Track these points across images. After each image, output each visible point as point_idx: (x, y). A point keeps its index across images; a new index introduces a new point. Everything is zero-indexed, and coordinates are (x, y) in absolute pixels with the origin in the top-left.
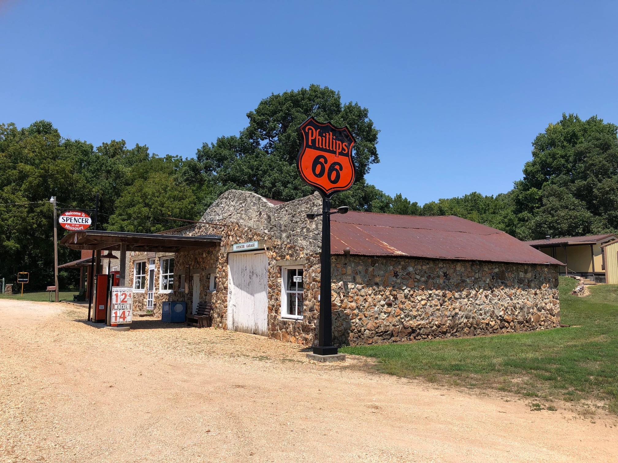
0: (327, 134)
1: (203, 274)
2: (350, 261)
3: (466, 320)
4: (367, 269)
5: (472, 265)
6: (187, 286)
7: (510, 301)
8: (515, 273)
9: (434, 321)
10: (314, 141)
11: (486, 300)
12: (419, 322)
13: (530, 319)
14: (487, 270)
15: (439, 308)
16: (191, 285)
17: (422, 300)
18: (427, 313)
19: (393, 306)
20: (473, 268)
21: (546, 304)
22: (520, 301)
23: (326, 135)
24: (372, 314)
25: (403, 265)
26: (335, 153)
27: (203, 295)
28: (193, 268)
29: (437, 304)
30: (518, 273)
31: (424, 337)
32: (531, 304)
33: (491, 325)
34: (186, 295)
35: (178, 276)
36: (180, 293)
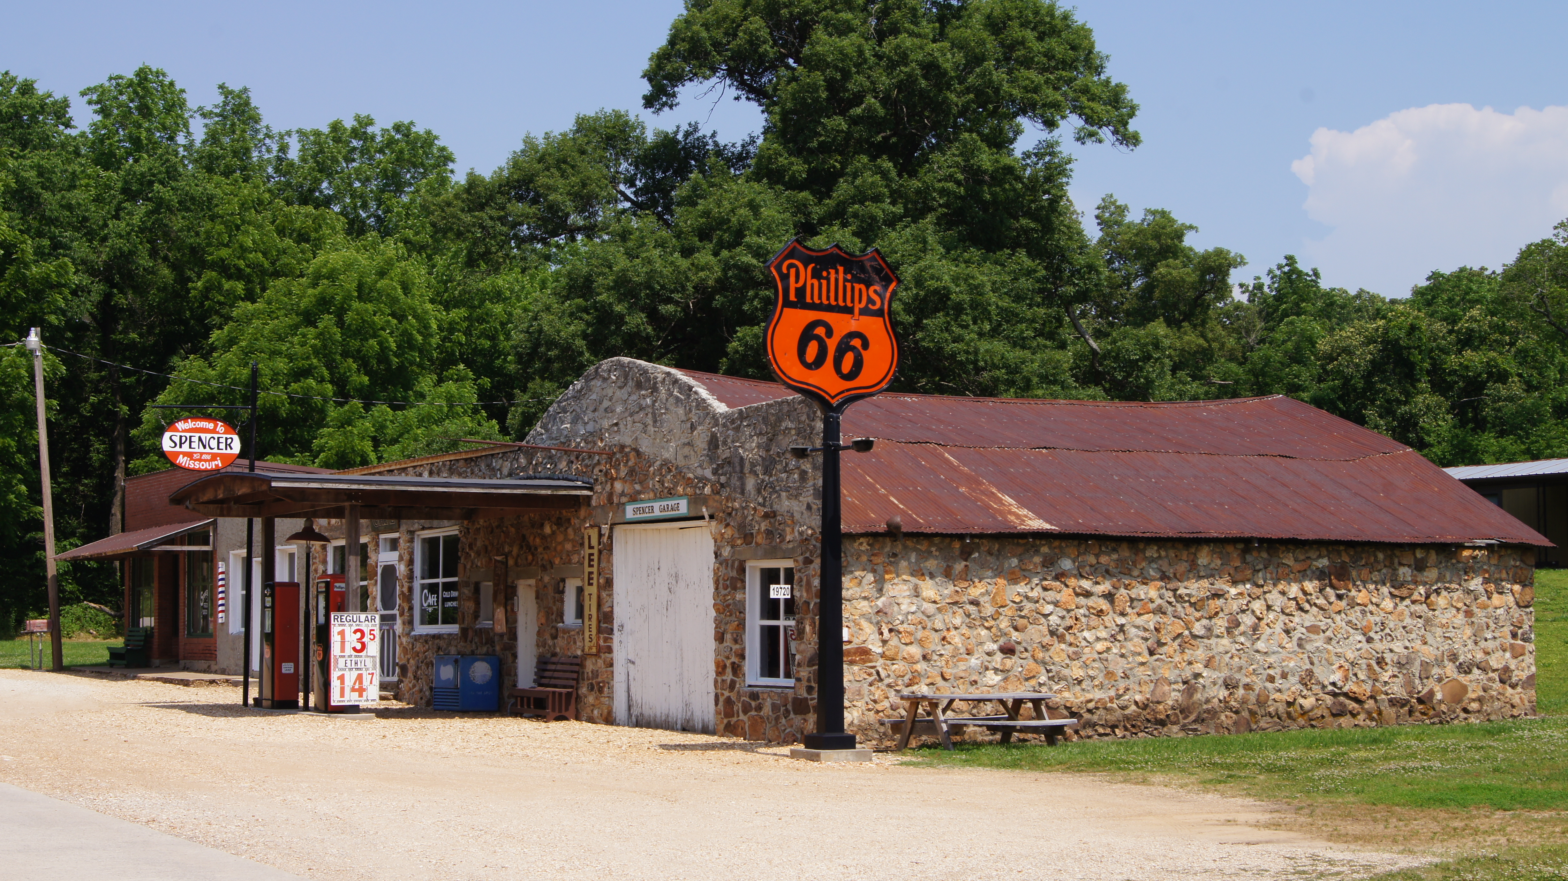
0: (832, 271)
1: (546, 579)
2: (905, 547)
3: (1226, 693)
4: (948, 566)
5: (1246, 551)
6: (500, 613)
7: (1365, 646)
8: (1384, 571)
9: (1130, 693)
10: (800, 292)
11: (1286, 639)
12: (1089, 696)
13: (1431, 693)
14: (1291, 562)
15: (1144, 660)
16: (512, 610)
17: (1098, 639)
18: (1109, 674)
19: (1017, 653)
20: (1249, 558)
21: (1487, 653)
22: (1398, 646)
23: (829, 273)
24: (963, 675)
25: (1045, 556)
26: (849, 311)
27: (547, 636)
28: (516, 564)
29: (1139, 650)
30: (1395, 570)
31: (1101, 730)
32: (1436, 652)
33: (1301, 706)
34: (496, 639)
35: (472, 586)
36: (480, 632)
